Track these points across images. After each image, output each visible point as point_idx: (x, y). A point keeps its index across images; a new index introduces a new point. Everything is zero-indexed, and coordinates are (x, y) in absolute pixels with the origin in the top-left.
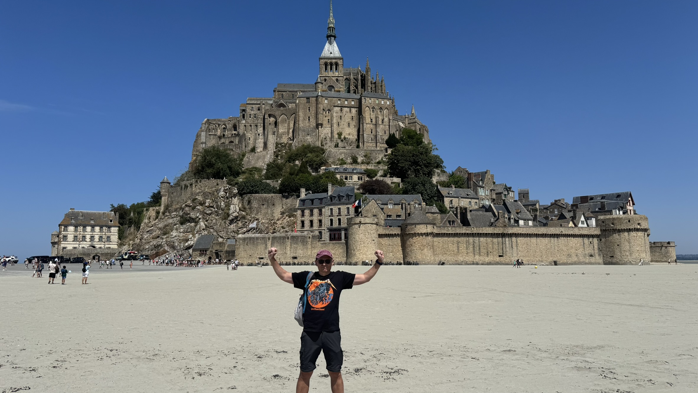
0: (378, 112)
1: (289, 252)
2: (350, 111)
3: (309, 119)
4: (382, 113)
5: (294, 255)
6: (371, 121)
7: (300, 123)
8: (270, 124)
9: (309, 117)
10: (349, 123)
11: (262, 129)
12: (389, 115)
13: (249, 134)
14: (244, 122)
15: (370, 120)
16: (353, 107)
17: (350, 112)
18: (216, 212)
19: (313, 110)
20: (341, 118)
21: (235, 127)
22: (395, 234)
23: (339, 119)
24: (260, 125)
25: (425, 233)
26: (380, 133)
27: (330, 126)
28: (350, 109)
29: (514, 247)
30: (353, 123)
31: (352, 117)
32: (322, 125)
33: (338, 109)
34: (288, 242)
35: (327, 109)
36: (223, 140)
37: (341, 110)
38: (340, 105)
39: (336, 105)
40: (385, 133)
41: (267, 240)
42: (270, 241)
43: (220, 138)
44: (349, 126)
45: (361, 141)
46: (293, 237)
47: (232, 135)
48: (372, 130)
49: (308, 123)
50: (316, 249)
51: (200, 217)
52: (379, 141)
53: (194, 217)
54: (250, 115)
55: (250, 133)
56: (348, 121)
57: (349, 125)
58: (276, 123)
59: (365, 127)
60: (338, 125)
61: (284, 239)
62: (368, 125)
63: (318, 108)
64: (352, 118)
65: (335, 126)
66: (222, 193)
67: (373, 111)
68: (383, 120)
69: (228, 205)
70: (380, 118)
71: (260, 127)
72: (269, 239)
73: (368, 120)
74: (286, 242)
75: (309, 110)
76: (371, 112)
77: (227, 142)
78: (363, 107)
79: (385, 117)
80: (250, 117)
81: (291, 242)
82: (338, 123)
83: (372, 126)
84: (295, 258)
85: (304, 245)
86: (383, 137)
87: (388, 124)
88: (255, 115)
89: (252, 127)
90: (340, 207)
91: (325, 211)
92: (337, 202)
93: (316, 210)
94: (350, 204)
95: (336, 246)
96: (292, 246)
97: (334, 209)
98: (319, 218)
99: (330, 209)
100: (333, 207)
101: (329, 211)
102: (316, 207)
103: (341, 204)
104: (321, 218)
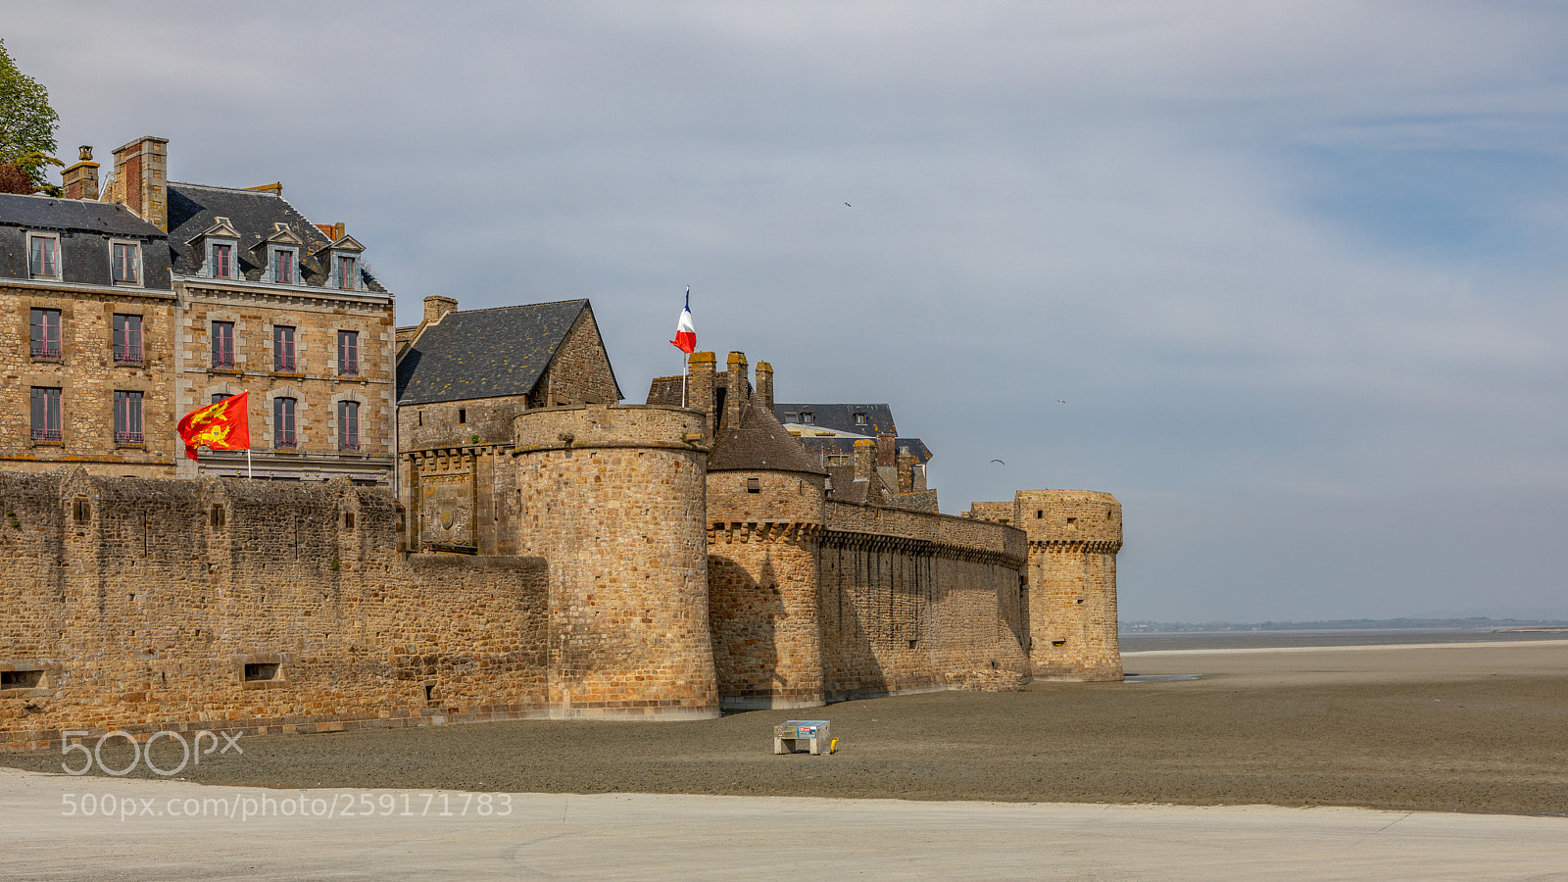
1: (224, 631)
5: (257, 649)
34: (219, 544)
41: (70, 518)
42: (92, 529)
50: (389, 601)
72: (82, 514)
74: (204, 546)
81: (235, 550)
85: (317, 572)
90: (292, 319)
91: (171, 333)
92: (267, 280)
93: (88, 321)
94: (365, 312)
95: (490, 590)
96: (248, 585)
97: (240, 326)
98: (122, 377)
99: (209, 326)
100: (234, 317)
101: (206, 340)
102: (94, 295)
103: (299, 306)
104: (139, 381)
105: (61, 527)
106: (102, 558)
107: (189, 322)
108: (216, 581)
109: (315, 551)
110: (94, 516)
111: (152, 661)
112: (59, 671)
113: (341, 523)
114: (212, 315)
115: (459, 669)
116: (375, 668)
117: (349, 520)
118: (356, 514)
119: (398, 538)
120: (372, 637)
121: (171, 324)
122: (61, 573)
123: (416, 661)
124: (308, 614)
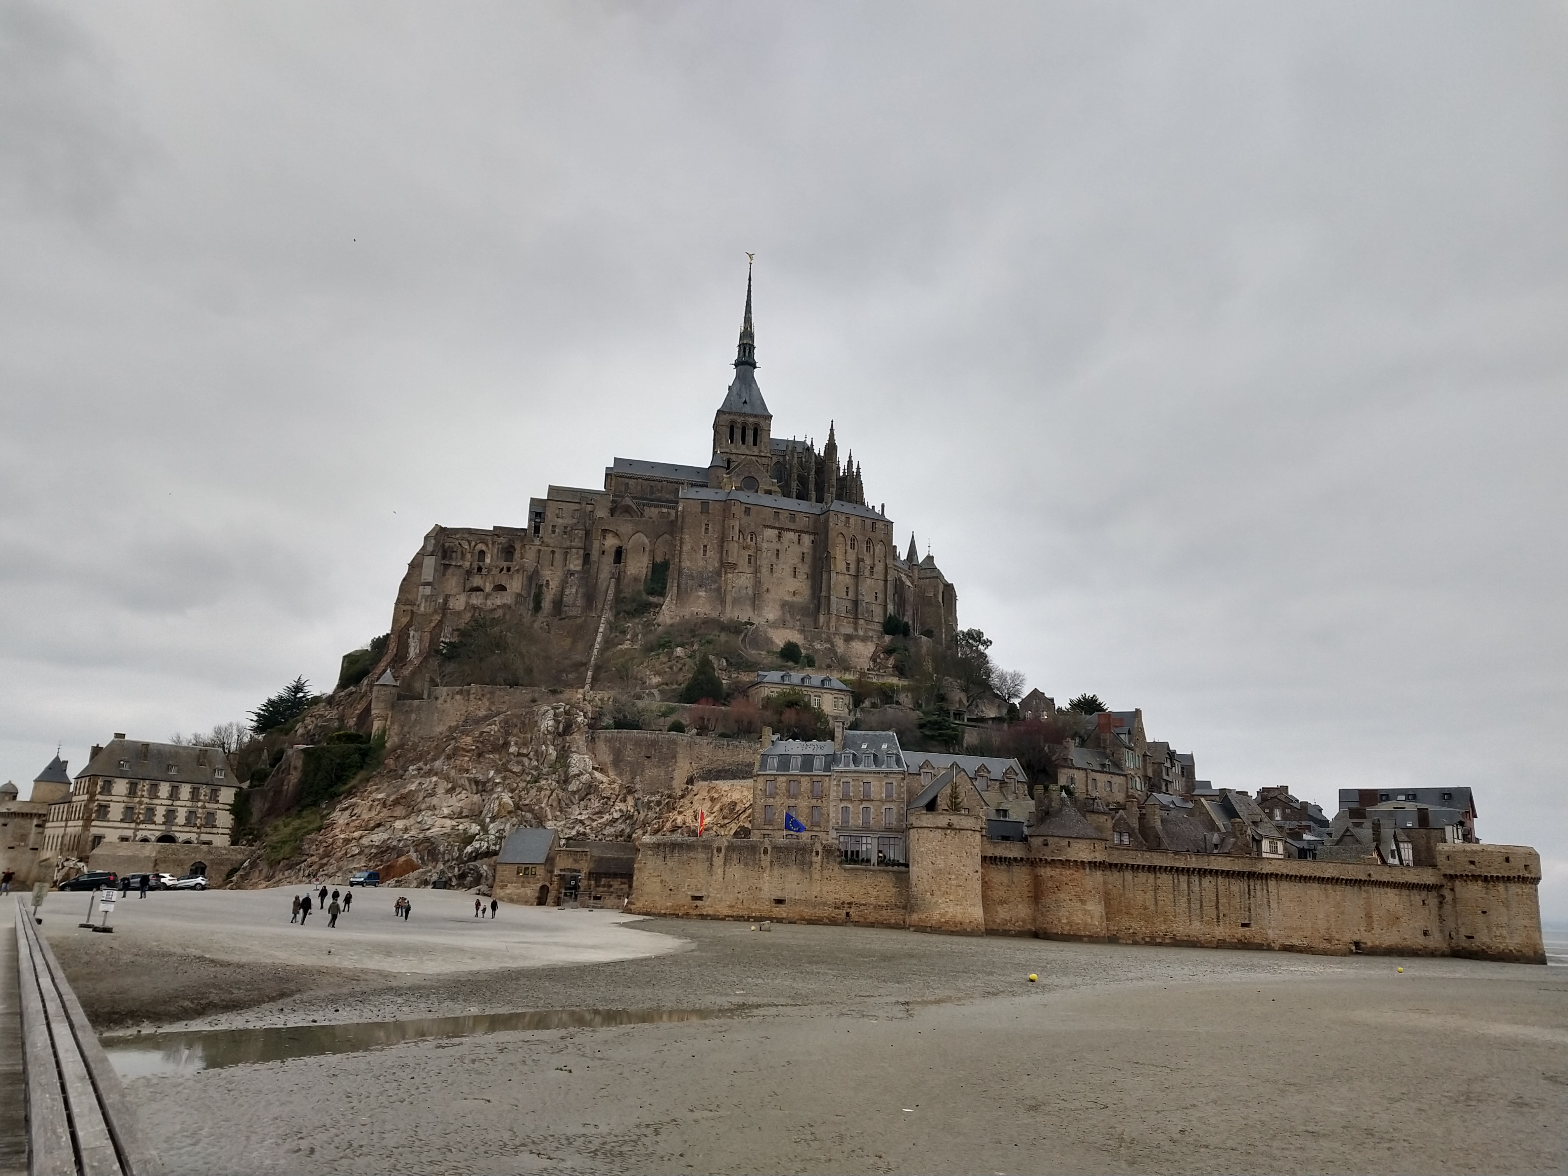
0: (862, 548)
1: (766, 887)
2: (799, 540)
3: (705, 551)
4: (872, 552)
5: (779, 895)
6: (848, 569)
7: (684, 556)
8: (603, 553)
9: (705, 546)
10: (795, 568)
11: (580, 562)
12: (885, 557)
13: (548, 573)
14: (537, 542)
15: (844, 565)
16: (805, 532)
17: (799, 543)
18: (536, 768)
19: (716, 530)
20: (778, 554)
21: (508, 552)
22: (1015, 859)
23: (775, 556)
24: (577, 553)
25: (1090, 862)
26: (867, 597)
27: (751, 570)
28: (799, 536)
29: (1274, 905)
30: (804, 569)
31: (803, 553)
32: (734, 566)
33: (771, 533)
34: (766, 860)
35: (748, 531)
36: (477, 581)
37: (780, 537)
38: (777, 525)
39: (769, 524)
40: (876, 597)
41: (715, 852)
42: (722, 855)
43: (469, 573)
44: (795, 577)
45: (822, 611)
46: (777, 849)
47: (502, 570)
48: (847, 588)
49: (703, 559)
50: (833, 881)
51: (497, 781)
52: (863, 615)
53: (481, 777)
54: (554, 526)
55: (551, 570)
56: (793, 562)
57: (795, 572)
58: (619, 554)
59: (835, 580)
60: (772, 569)
61: (755, 854)
62: (841, 577)
63: (729, 527)
64: (803, 557)
65: (765, 571)
66: (551, 723)
67: (853, 547)
68: (872, 568)
69: (564, 754)
70: (868, 562)
71: (577, 559)
72: (719, 850)
73: (841, 566)
74: (760, 860)
75: (707, 529)
76: (849, 547)
77: (488, 588)
78: (832, 534)
79: (876, 562)
80: (553, 532)
81: (771, 862)
82: (772, 565)
83: (848, 580)
84: (779, 902)
85: (803, 870)
86: (873, 607)
87: (882, 577)
88: (566, 527)
89: (556, 555)
90: (870, 780)
91: (829, 787)
92: (861, 767)
93: (805, 783)
94: (895, 776)
95: (881, 880)
96: (776, 872)
97: (852, 783)
98: (814, 802)
99: (841, 783)
100: (850, 780)
101: (840, 788)
102: (807, 775)
103: (872, 775)
104: (819, 803)
105: (712, 854)
106: (725, 864)
107: (835, 783)
108: (764, 872)
109: (803, 863)
110: (723, 851)
111: (739, 895)
112: (708, 896)
113: (814, 854)
114: (842, 780)
115: (862, 907)
116: (825, 904)
117: (817, 853)
118: (820, 851)
119: (838, 860)
120: (825, 893)
121: (830, 784)
122: (711, 868)
123: (843, 903)
124: (798, 884)
